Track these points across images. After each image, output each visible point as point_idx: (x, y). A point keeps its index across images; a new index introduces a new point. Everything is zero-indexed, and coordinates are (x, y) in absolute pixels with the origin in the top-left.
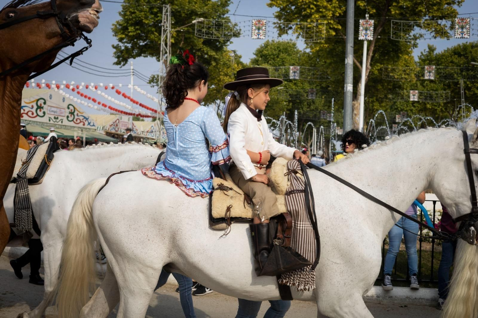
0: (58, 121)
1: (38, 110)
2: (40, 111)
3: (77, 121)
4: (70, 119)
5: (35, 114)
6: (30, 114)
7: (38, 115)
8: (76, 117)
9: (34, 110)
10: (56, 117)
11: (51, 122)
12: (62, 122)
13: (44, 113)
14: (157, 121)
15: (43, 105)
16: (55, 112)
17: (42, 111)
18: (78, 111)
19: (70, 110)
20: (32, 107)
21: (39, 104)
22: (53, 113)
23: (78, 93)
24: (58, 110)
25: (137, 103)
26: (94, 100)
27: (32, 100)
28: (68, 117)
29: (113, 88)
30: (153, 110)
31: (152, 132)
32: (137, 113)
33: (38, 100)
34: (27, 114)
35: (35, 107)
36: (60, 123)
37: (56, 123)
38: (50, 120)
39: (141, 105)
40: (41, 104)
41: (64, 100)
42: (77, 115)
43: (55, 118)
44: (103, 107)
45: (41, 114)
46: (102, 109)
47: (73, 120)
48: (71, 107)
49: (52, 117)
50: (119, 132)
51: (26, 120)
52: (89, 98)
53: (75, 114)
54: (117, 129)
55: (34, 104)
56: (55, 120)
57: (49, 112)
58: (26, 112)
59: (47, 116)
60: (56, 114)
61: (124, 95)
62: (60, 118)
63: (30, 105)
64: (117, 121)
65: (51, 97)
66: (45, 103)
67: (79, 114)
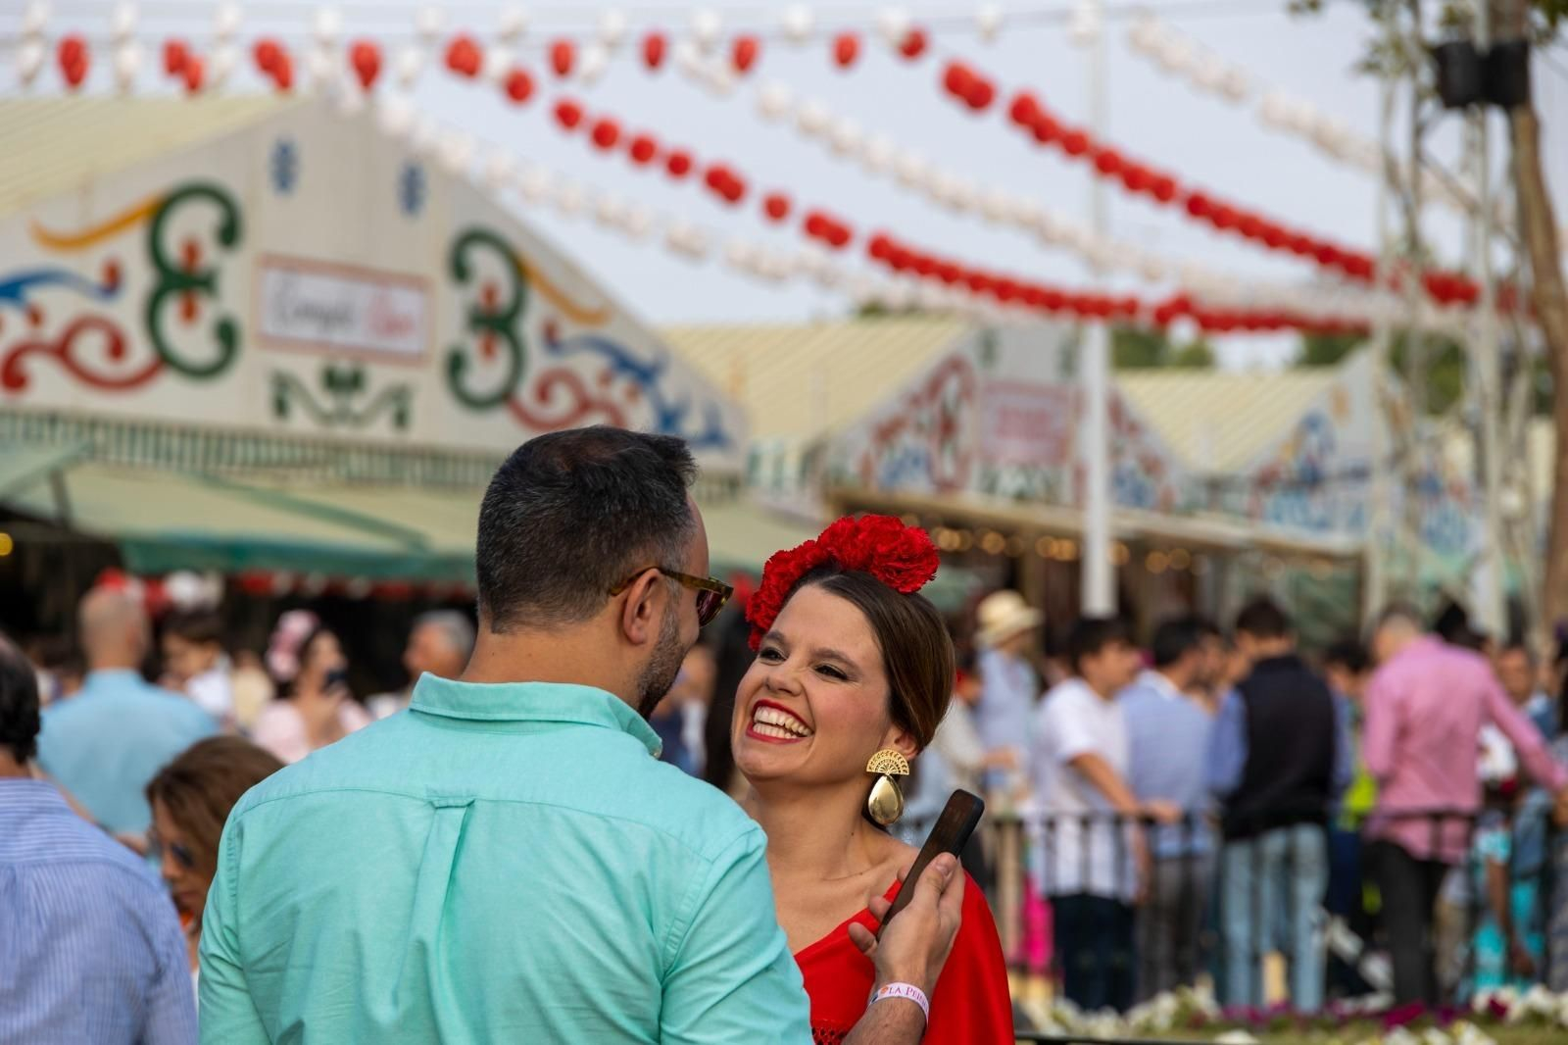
0: (358, 403)
1: (171, 313)
2: (189, 313)
3: (543, 393)
4: (486, 376)
5: (140, 353)
6: (91, 350)
7: (164, 360)
8: (538, 362)
9: (127, 312)
10: (344, 366)
11: (300, 422)
12: (401, 419)
13: (227, 334)
14: (1365, 368)
15: (211, 255)
16: (331, 317)
17: (209, 311)
18: (554, 295)
19: (472, 294)
20: (112, 281)
21: (173, 247)
22: (308, 331)
23: (567, 116)
24: (361, 296)
25: (1161, 189)
26: (725, 185)
27: (107, 208)
28: (456, 364)
29: (913, 47)
30: (1326, 255)
31: (1310, 480)
32: (1156, 294)
33: (159, 212)
34: (61, 352)
35: (139, 278)
36: (381, 430)
37: (343, 432)
38: (281, 407)
39: (1198, 206)
40: (192, 251)
41: (412, 189)
42: (551, 338)
43: (334, 381)
44: (815, 252)
45: (193, 342)
46: (800, 268)
47: (505, 397)
48: (486, 264)
49: (307, 370)
50: (971, 500)
51: (53, 419)
52: (678, 166)
53: (530, 328)
54: (947, 468)
55: (130, 250)
56: (327, 402)
57: (270, 327)
58: (51, 331)
59: (253, 367)
60: (339, 336)
61: (1027, 115)
62: (380, 378)
63: (89, 265)
64: (952, 386)
65: (284, 169)
66: (230, 234)
67: (569, 330)
